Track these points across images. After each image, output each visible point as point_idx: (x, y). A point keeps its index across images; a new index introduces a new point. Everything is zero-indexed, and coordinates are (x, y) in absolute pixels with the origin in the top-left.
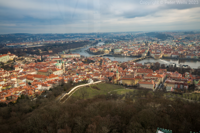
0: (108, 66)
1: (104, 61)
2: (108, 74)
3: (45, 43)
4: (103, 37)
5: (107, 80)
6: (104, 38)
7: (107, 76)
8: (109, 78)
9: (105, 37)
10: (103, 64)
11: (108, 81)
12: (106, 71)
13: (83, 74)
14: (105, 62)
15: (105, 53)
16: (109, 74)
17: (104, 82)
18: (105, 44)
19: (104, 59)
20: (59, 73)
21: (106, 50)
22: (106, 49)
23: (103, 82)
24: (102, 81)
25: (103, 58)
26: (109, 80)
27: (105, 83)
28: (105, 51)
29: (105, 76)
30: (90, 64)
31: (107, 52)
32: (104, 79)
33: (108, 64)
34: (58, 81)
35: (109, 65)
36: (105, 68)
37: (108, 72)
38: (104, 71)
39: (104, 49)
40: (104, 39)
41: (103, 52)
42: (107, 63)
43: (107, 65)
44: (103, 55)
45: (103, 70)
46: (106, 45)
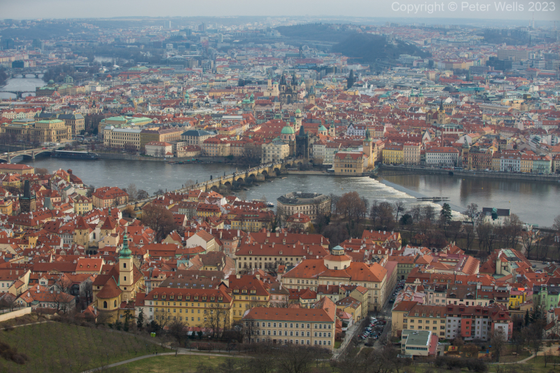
0: (66, 219)
1: (43, 188)
2: (69, 267)
4: (37, 44)
5: (66, 302)
6: (41, 51)
7: (65, 278)
8: (73, 289)
9: (48, 49)
10: (39, 205)
11: (68, 309)
12: (58, 252)
14: (49, 193)
15: (49, 140)
16: (73, 268)
17: (49, 316)
18: (50, 84)
19: (42, 178)
21: (57, 124)
22: (54, 116)
23: (39, 313)
24: (35, 307)
25: (37, 171)
26: (77, 301)
27: (55, 319)
28: (49, 131)
29: (52, 281)
31: (61, 134)
32: (48, 297)
33: (66, 208)
35: (71, 210)
36: (53, 228)
37: (72, 252)
38: (47, 248)
39: (44, 117)
40: (39, 56)
41: (34, 137)
42: (64, 201)
43: (61, 214)
44: (39, 151)
45: (38, 243)
46: (57, 94)
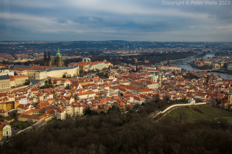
1: (212, 78)
2: (216, 95)
3: (142, 52)
4: (214, 47)
5: (214, 103)
6: (214, 49)
7: (215, 97)
8: (217, 100)
9: (216, 48)
10: (210, 81)
11: (215, 104)
12: (214, 92)
13: (182, 91)
14: (213, 79)
15: (214, 68)
16: (217, 95)
17: (210, 105)
18: (216, 56)
19: (212, 76)
20: (153, 87)
21: (217, 65)
22: (216, 63)
23: (208, 104)
24: (207, 102)
25: (211, 74)
26: (217, 103)
27: (211, 106)
28: (215, 66)
29: (212, 98)
30: (192, 80)
31: (217, 67)
32: (210, 101)
33: (217, 83)
34: (152, 95)
35: (218, 83)
36: (213, 87)
37: (217, 92)
38: (211, 91)
39: (214, 63)
40: (214, 50)
41: (211, 67)
42: (216, 81)
43: (215, 84)
44: (212, 70)
45: (209, 89)
46: (217, 58)
